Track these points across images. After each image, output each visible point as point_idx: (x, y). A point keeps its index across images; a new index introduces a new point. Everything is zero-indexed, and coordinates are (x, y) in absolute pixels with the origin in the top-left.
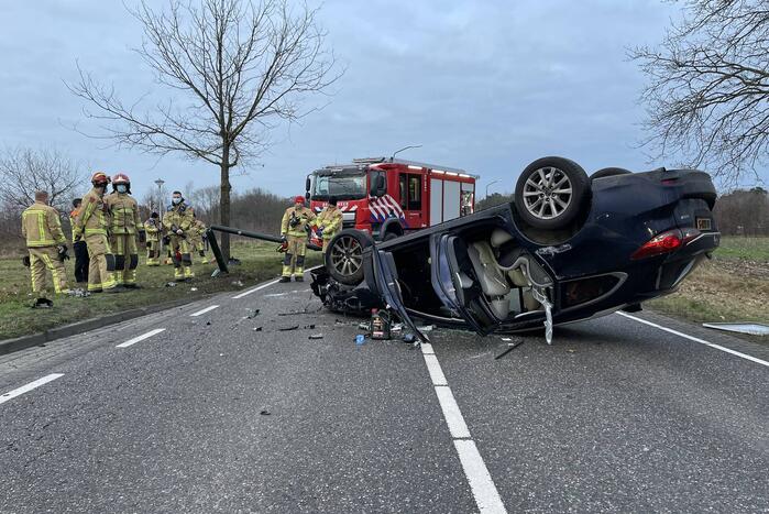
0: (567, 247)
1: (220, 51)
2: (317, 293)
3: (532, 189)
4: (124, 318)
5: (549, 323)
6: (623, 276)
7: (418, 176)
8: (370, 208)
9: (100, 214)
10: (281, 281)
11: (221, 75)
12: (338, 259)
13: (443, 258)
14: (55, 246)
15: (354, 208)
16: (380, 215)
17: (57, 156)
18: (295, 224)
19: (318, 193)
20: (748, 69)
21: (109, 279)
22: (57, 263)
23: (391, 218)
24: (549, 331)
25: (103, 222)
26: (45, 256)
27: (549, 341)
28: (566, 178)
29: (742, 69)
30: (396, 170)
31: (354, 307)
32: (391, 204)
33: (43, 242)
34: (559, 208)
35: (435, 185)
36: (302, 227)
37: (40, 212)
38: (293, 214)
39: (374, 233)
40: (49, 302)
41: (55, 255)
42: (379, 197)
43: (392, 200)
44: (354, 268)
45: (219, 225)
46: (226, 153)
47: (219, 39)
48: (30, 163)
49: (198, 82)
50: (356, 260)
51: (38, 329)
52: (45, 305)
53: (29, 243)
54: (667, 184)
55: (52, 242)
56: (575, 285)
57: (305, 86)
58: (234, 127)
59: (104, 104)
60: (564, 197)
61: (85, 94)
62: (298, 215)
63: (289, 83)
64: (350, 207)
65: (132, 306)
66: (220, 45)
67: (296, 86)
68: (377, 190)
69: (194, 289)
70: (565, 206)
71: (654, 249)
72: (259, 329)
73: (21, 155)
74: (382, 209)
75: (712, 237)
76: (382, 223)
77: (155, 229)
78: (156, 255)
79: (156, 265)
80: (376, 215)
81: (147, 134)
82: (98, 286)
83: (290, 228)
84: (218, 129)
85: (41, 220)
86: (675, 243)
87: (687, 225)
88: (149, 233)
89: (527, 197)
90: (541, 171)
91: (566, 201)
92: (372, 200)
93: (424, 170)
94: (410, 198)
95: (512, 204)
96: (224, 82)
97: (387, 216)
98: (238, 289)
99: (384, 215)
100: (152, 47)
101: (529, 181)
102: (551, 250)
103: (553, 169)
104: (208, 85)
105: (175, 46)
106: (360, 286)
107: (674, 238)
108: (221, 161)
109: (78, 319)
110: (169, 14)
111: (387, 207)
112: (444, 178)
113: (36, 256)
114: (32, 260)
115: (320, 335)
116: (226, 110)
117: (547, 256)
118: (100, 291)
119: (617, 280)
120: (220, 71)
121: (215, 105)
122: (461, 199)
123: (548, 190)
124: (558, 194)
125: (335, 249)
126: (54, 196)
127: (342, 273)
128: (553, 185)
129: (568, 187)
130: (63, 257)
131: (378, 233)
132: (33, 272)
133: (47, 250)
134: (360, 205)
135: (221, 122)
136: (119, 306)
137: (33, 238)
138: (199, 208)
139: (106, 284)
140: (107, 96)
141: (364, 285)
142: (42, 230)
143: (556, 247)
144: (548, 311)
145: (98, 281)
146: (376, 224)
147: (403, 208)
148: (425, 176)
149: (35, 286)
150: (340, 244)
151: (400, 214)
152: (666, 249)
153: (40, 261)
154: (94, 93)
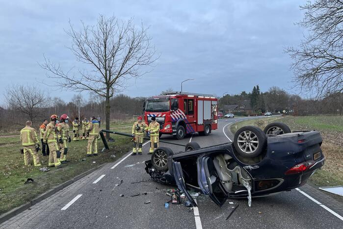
0: (257, 167)
1: (105, 47)
2: (148, 172)
3: (241, 139)
4: (64, 186)
5: (250, 197)
6: (282, 180)
7: (192, 99)
8: (171, 115)
9: (54, 133)
10: (132, 155)
11: (106, 58)
12: (157, 160)
13: (203, 170)
14: (35, 145)
15: (164, 116)
16: (175, 118)
17: (34, 88)
18: (138, 129)
19: (149, 108)
20: (338, 58)
21: (58, 162)
22: (35, 153)
23: (180, 119)
24: (250, 200)
25: (55, 136)
26: (30, 150)
27: (250, 205)
28: (256, 136)
29: (336, 58)
30: (183, 98)
31: (164, 182)
32: (180, 112)
33: (30, 143)
34: (253, 149)
35: (200, 103)
36: (141, 130)
37: (28, 131)
38: (137, 125)
39: (173, 126)
40: (32, 180)
41: (34, 149)
42: (176, 110)
43: (181, 111)
44: (164, 164)
45: (105, 129)
46: (108, 91)
47: (105, 43)
48: (22, 91)
49: (96, 61)
50: (165, 161)
51: (28, 200)
52: (30, 181)
53: (23, 144)
54: (300, 142)
55: (33, 143)
56: (261, 182)
57: (142, 63)
58: (111, 80)
59: (55, 72)
60: (255, 144)
61: (47, 68)
62: (140, 125)
63: (136, 61)
64: (162, 115)
65: (68, 178)
66: (105, 45)
67: (138, 63)
68: (174, 107)
69: (94, 162)
70: (256, 148)
71: (295, 170)
72: (123, 196)
73: (19, 87)
74: (177, 115)
75: (321, 163)
76: (176, 122)
77: (77, 125)
78: (77, 136)
79: (77, 140)
80: (174, 119)
81: (74, 84)
82: (53, 164)
83: (136, 131)
84: (105, 81)
85: (28, 134)
86: (304, 168)
87: (309, 159)
88: (75, 126)
89: (239, 143)
90: (245, 132)
91: (256, 146)
92: (172, 112)
93: (195, 96)
94: (189, 109)
95: (233, 144)
96: (107, 61)
97: (179, 118)
98: (114, 160)
99: (177, 118)
100: (76, 47)
101: (240, 136)
102: (250, 167)
103: (250, 132)
104: (100, 63)
105: (86, 46)
106: (166, 173)
107: (304, 166)
108: (106, 95)
109: (45, 191)
110: (84, 32)
111: (179, 115)
112: (204, 99)
113: (26, 150)
114: (25, 151)
115: (150, 201)
116: (108, 72)
117: (248, 170)
118: (54, 166)
119: (279, 182)
120: (105, 56)
121: (103, 71)
122: (212, 108)
123: (248, 141)
124: (253, 143)
125: (156, 155)
126: (33, 105)
127: (159, 166)
128: (251, 138)
129: (257, 140)
130: (37, 150)
131: (175, 126)
132: (25, 156)
133: (30, 147)
134: (167, 114)
135: (106, 78)
136: (62, 179)
137: (25, 142)
138: (96, 103)
139: (56, 164)
140: (57, 68)
141: (168, 173)
142: (29, 139)
143: (252, 166)
144: (249, 192)
145: (53, 161)
146: (174, 122)
147: (186, 114)
148: (195, 99)
149: (26, 163)
150: (158, 153)
151: (184, 117)
152: (300, 171)
153: (28, 151)
154: (51, 67)
